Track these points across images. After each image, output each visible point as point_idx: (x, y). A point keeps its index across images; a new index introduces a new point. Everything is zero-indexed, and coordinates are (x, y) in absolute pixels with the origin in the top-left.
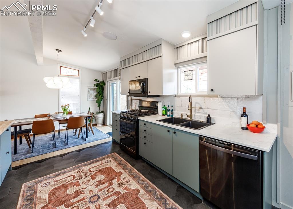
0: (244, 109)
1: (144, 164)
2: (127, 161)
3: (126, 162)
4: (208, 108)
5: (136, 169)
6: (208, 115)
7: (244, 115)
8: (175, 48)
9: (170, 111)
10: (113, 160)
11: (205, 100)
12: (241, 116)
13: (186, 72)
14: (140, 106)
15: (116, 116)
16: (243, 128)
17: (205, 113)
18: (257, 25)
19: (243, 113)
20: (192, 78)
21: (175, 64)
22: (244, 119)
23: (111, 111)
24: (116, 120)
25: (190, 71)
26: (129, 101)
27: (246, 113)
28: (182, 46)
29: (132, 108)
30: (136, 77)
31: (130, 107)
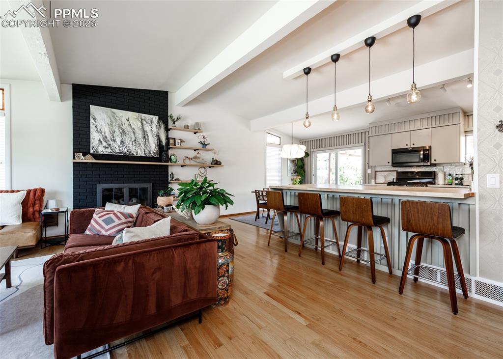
8: (465, 116)
29: (377, 182)
30: (407, 145)
31: (373, 181)
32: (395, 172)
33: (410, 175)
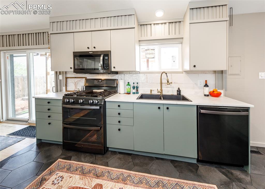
0: (206, 81)
1: (118, 156)
2: (91, 163)
3: (92, 165)
4: (174, 83)
5: (114, 168)
6: (178, 89)
7: (206, 85)
8: (139, 25)
9: (136, 88)
10: (66, 172)
11: (171, 75)
12: (204, 86)
13: (148, 51)
14: (86, 86)
15: (49, 103)
16: (205, 95)
17: (172, 86)
18: (228, 21)
19: (205, 84)
20: (154, 56)
21: (139, 41)
22: (207, 89)
23: (33, 96)
24: (49, 110)
25: (152, 50)
26: (60, 80)
27: (208, 84)
28: (146, 25)
29: (67, 90)
30: (88, 48)
31: (64, 88)
32: (84, 79)
33: (96, 83)
